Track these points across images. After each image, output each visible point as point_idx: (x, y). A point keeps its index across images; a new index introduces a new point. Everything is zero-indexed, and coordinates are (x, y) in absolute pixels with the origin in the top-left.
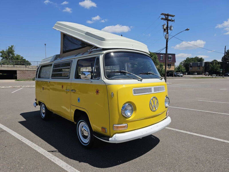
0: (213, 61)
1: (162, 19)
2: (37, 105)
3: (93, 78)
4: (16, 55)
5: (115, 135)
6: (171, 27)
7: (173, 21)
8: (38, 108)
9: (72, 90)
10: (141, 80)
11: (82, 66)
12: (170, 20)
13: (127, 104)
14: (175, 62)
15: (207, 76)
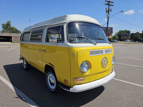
0: (136, 33)
1: (106, 4)
2: (21, 59)
3: (59, 42)
4: (12, 27)
5: (74, 87)
6: (111, 10)
7: (113, 6)
8: (22, 61)
9: (44, 50)
10: (96, 44)
11: (52, 34)
12: (111, 5)
13: (85, 62)
14: (112, 33)
15: (132, 42)
